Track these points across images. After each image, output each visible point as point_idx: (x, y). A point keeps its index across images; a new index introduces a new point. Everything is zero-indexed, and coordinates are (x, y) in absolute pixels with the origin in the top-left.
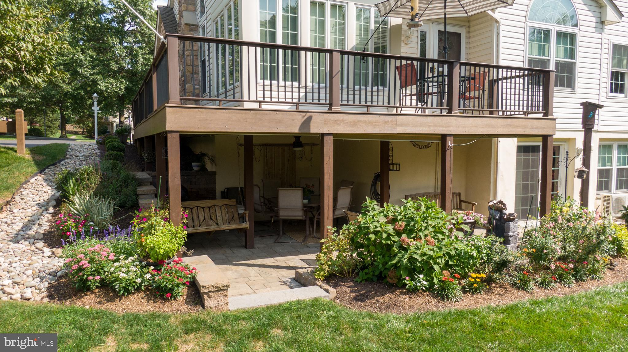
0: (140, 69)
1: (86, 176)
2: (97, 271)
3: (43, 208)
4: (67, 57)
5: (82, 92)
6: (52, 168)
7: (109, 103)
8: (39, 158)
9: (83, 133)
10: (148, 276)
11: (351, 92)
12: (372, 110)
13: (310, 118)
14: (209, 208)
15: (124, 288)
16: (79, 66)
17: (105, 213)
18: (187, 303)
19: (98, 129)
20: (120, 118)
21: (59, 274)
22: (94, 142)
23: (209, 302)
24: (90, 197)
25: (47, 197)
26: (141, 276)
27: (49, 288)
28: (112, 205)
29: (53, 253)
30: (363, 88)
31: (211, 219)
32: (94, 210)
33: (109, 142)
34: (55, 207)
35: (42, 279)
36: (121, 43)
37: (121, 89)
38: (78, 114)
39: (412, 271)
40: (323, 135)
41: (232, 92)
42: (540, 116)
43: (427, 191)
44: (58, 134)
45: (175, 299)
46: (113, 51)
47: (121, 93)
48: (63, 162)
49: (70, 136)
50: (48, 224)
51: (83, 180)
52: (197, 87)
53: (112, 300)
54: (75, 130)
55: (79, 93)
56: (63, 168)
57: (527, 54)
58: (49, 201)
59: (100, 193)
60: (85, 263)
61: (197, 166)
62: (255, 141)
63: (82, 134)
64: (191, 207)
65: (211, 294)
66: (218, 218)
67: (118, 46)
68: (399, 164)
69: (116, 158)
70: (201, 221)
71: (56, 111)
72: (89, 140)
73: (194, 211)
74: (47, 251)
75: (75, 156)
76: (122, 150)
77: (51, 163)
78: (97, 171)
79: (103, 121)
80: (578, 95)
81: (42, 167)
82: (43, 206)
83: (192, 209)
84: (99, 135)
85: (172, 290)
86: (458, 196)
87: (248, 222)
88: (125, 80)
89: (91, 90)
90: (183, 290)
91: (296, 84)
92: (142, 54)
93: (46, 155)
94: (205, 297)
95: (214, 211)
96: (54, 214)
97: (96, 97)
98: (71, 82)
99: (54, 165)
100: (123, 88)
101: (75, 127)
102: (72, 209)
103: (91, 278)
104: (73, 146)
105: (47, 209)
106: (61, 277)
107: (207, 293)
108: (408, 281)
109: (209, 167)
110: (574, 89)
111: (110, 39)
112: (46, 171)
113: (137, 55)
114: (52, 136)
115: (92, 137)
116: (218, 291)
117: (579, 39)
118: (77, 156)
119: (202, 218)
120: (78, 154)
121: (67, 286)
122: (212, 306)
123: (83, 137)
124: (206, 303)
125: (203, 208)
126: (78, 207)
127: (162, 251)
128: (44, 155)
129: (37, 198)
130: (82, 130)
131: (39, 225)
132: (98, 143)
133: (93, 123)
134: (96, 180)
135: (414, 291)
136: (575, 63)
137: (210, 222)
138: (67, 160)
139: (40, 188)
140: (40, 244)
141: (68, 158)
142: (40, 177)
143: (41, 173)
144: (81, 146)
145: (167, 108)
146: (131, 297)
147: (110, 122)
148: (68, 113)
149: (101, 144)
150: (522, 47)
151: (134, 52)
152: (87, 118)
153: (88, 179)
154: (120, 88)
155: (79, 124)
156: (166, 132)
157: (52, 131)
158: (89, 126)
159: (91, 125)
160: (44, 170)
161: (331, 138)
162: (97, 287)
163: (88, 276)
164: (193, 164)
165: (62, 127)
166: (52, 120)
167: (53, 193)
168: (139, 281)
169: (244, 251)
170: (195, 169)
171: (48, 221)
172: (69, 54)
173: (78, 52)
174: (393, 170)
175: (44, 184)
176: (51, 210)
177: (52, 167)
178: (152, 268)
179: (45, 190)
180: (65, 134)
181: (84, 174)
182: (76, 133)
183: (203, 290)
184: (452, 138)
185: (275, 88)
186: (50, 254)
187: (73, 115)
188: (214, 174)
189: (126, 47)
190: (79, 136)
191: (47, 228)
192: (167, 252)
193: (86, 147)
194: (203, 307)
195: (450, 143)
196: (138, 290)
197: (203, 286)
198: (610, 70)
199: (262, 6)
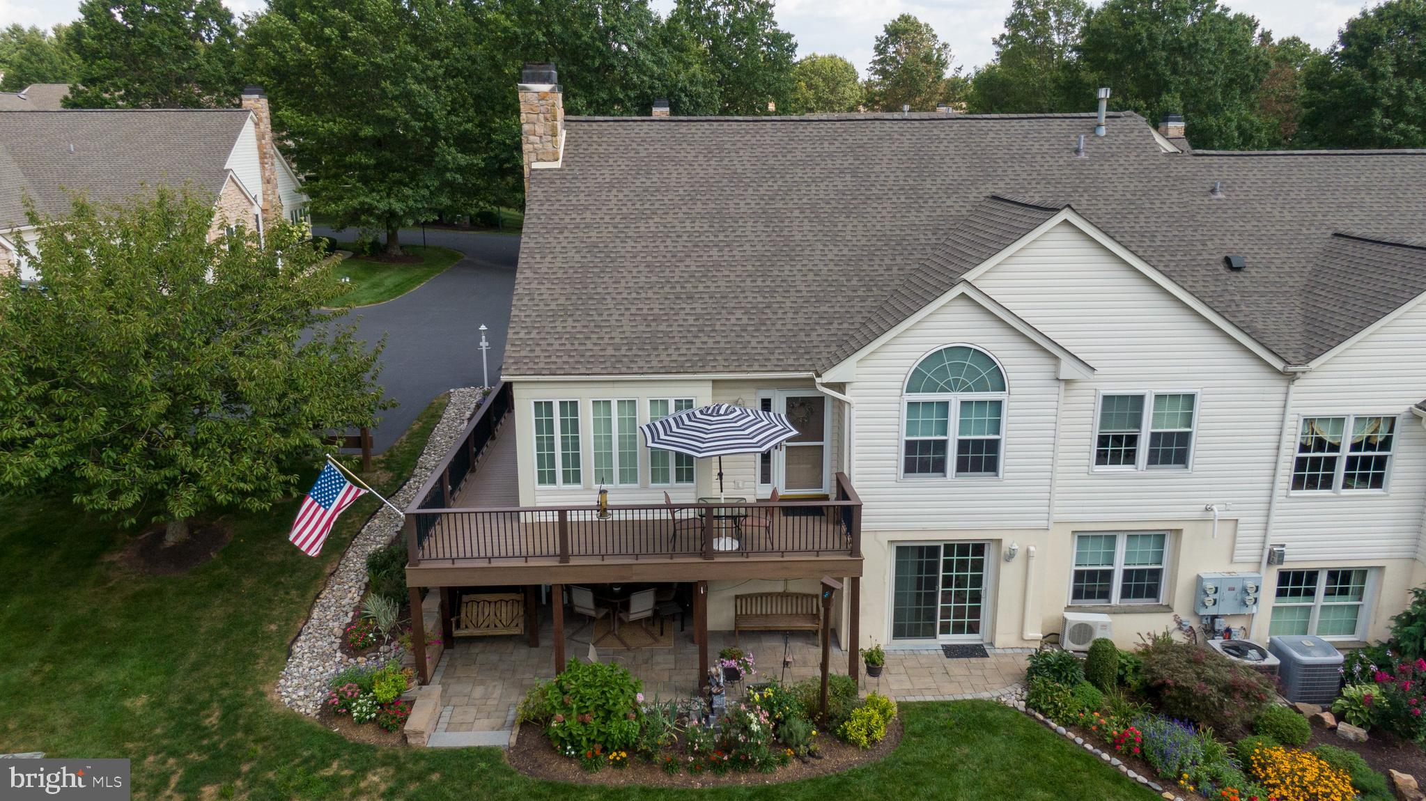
2: (344, 707)
14: (496, 602)
23: (411, 740)
57: (904, 434)
64: (478, 600)
65: (411, 735)
70: (485, 617)
73: (480, 606)
80: (1005, 482)
83: (478, 603)
94: (408, 736)
108: (559, 749)
110: (997, 474)
116: (416, 733)
117: (1006, 406)
119: (486, 614)
122: (413, 743)
124: (409, 741)
136: (999, 439)
137: (493, 618)
150: (895, 428)
198: (1097, 434)
199: (538, 413)
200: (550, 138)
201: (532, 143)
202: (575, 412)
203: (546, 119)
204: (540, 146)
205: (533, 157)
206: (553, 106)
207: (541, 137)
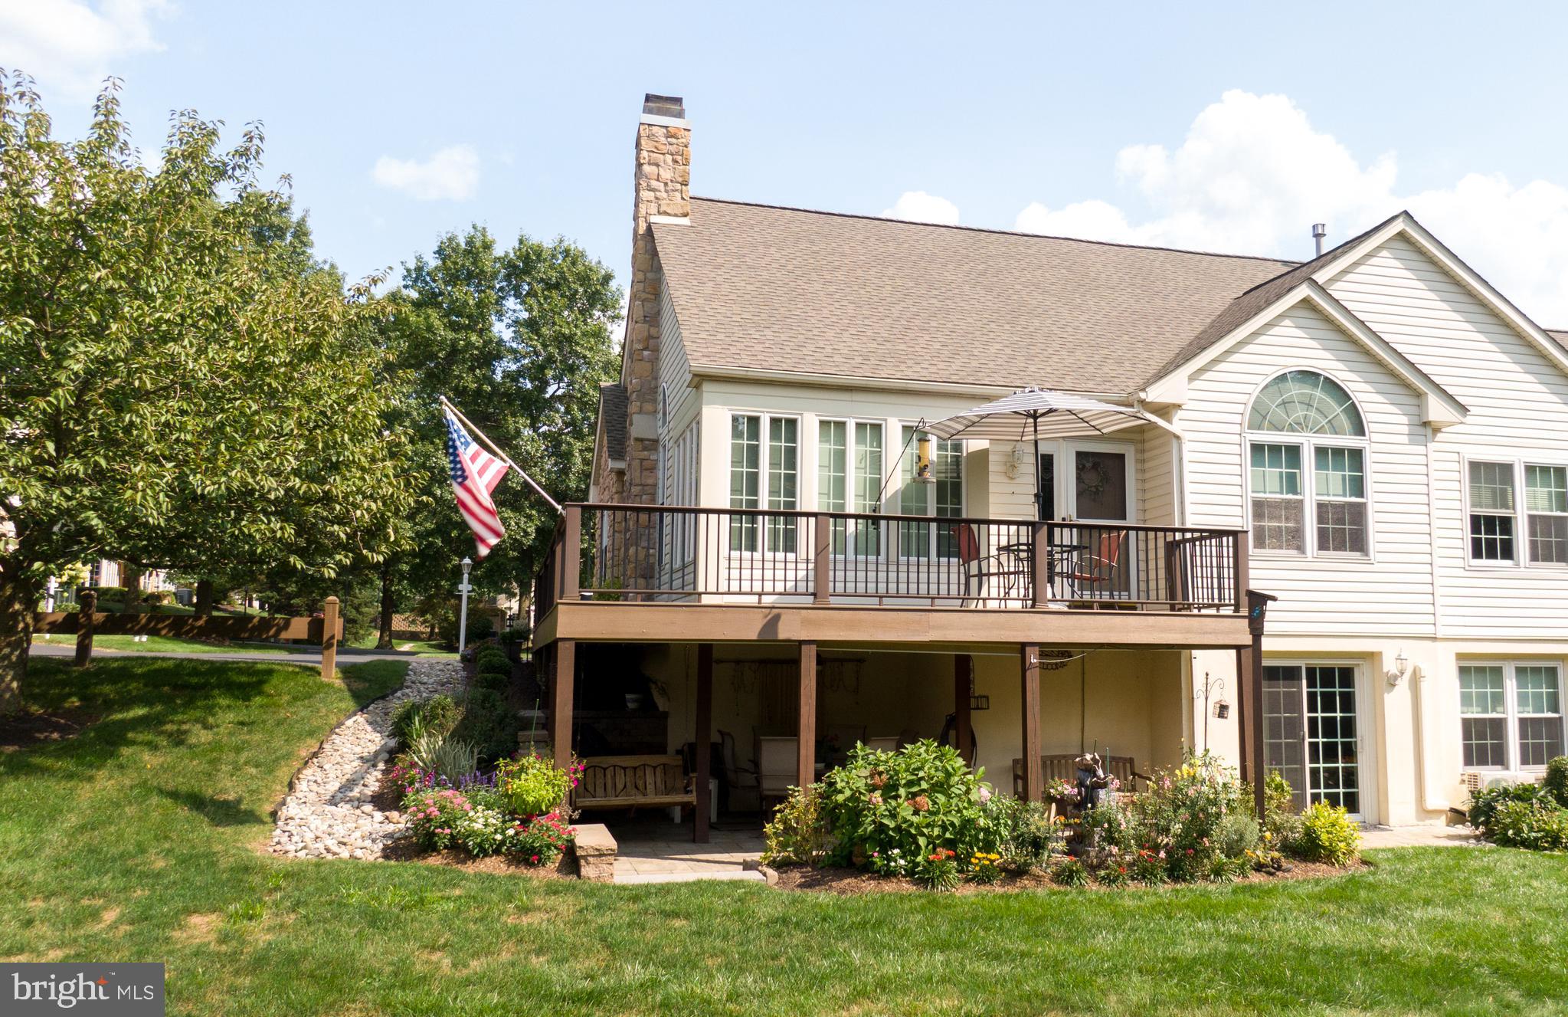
0: (573, 485)
1: (440, 711)
2: (446, 824)
3: (369, 764)
4: (413, 461)
5: (439, 542)
6: (381, 704)
7: (499, 567)
8: (358, 685)
9: (431, 636)
10: (511, 832)
11: (893, 568)
12: (888, 603)
13: (777, 618)
14: (635, 768)
15: (480, 845)
16: (437, 481)
17: (463, 762)
18: (559, 870)
19: (468, 627)
20: (520, 600)
21: (396, 836)
22: (457, 657)
23: (587, 871)
24: (444, 741)
25: (373, 748)
26: (503, 833)
27: (383, 850)
28: (476, 751)
29: (387, 818)
30: (913, 559)
31: (636, 787)
32: (449, 760)
33: (485, 656)
34: (386, 762)
35: (374, 841)
36: (534, 426)
37: (526, 534)
38: (426, 590)
39: (885, 845)
40: (801, 643)
41: (680, 574)
42: (1229, 611)
43: (1065, 753)
44: (373, 638)
45: (543, 865)
46: (517, 447)
47: (528, 542)
48: (399, 694)
49: (398, 644)
50: (377, 784)
51: (434, 717)
52: (651, 551)
53: (464, 862)
54: (413, 628)
55: (430, 545)
56: (397, 705)
57: (1250, 489)
58: (377, 754)
59: (460, 735)
60: (434, 811)
61: (634, 701)
62: (716, 655)
63: (429, 639)
64: (604, 766)
65: (591, 859)
66: (648, 787)
67: (527, 432)
68: (987, 698)
69: (492, 685)
70: (618, 791)
71: (372, 582)
72: (445, 655)
73: (609, 773)
74: (379, 816)
75: (421, 683)
76: (508, 673)
77: (378, 695)
78: (457, 704)
79: (481, 606)
80: (1377, 567)
81: (363, 702)
82: (370, 761)
83: (605, 769)
84: (467, 642)
85: (540, 852)
86: (1128, 765)
87: (695, 793)
88: (539, 511)
89: (460, 535)
90: (556, 857)
91: (791, 556)
92: (581, 451)
93: (370, 681)
94: (583, 862)
95: (642, 774)
96: (385, 772)
97: (468, 565)
98: (413, 513)
99: (383, 698)
100: (531, 530)
101: (413, 622)
102: (416, 759)
103: (440, 830)
104: (414, 664)
105: (374, 766)
106: (399, 839)
107: (585, 857)
108: (877, 859)
109: (661, 704)
110: (1367, 555)
111: (510, 420)
112: (370, 708)
113: (569, 455)
114: (356, 645)
115: (452, 648)
116: (600, 855)
117: (1368, 459)
118: (425, 683)
119: (620, 786)
120: (425, 679)
121: (406, 847)
122: (592, 876)
123: (431, 646)
124: (583, 871)
125: (625, 769)
126: (424, 755)
127: (530, 799)
128: (365, 680)
129: (358, 750)
130: (429, 630)
131: (364, 785)
132: (464, 659)
133: (457, 611)
134: (454, 717)
135: (889, 874)
136: (1364, 504)
137: (634, 791)
138: (407, 691)
139: (361, 735)
140: (368, 808)
141: (407, 687)
142: (360, 718)
143: (362, 710)
144: (431, 666)
145: (560, 606)
146: (487, 860)
147: (499, 610)
148: (402, 587)
149: (469, 661)
150: (1237, 480)
151: (564, 447)
152: (446, 599)
153: (443, 716)
154: (525, 532)
155: (422, 613)
156: (556, 641)
157: (357, 633)
158: (446, 619)
159: (451, 616)
160: (367, 706)
161: (814, 648)
162: (446, 847)
163: (436, 828)
164: (628, 696)
165: (384, 623)
166: (360, 605)
167: (383, 742)
168: (499, 837)
169: (688, 846)
170: (631, 705)
171: (378, 780)
172: (416, 455)
173: (437, 450)
174: (977, 708)
175: (369, 728)
176: (381, 766)
177: (380, 701)
178: (518, 822)
179: (370, 738)
180: (390, 641)
181: (437, 708)
182: (413, 637)
183: (579, 853)
184: (1037, 649)
185: (758, 565)
186: (381, 819)
187: (411, 592)
188: (665, 715)
189: (545, 436)
190: (420, 643)
191: (377, 789)
192: (538, 801)
193: (442, 667)
194: (579, 876)
195: (1033, 659)
196: (497, 852)
197: (580, 847)
198: (1469, 514)
199: (736, 433)
200: (678, 186)
201: (654, 190)
202: (792, 436)
203: (675, 161)
204: (664, 195)
205: (653, 209)
206: (686, 146)
207: (666, 184)
